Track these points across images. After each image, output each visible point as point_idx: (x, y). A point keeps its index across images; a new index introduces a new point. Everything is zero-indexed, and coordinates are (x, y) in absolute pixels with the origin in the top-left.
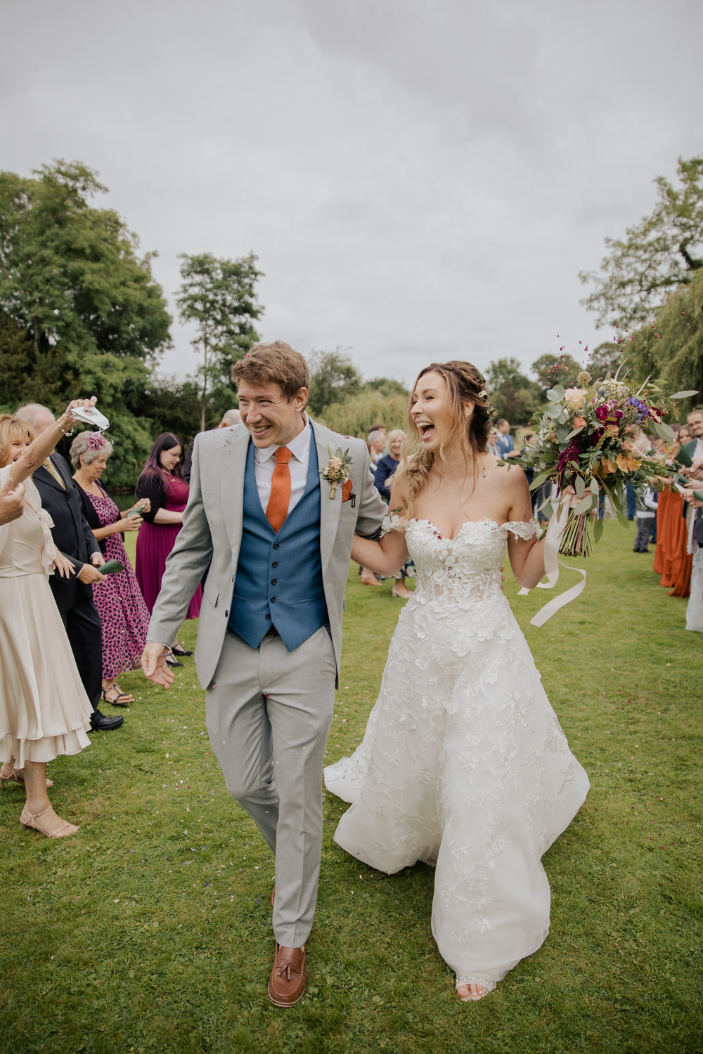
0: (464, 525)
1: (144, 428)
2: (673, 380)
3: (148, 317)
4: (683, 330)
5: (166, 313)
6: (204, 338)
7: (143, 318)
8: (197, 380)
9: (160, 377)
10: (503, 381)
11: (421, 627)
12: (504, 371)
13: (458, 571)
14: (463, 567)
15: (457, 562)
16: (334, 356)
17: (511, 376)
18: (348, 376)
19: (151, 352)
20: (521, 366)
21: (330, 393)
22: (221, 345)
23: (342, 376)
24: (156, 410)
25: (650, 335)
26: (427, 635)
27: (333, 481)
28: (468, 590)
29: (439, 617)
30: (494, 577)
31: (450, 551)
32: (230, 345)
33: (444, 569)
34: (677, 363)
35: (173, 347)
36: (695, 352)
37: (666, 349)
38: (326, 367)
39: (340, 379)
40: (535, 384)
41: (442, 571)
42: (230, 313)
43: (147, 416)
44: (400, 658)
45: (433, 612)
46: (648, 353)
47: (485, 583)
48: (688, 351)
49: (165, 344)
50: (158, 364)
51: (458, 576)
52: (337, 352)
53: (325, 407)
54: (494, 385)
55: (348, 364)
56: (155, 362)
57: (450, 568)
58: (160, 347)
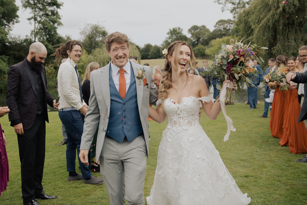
0: (183, 98)
1: (4, 61)
2: (261, 35)
3: (6, 7)
4: (264, 10)
5: (15, 5)
6: (34, 17)
7: (3, 7)
8: (31, 37)
9: (13, 36)
10: (175, 37)
11: (170, 137)
12: (176, 33)
13: (182, 115)
14: (183, 114)
15: (181, 112)
16: (97, 26)
17: (179, 35)
18: (104, 35)
19: (8, 24)
20: (183, 31)
21: (95, 43)
22: (42, 21)
23: (101, 35)
24: (11, 52)
25: (248, 14)
26: (172, 140)
27: (140, 78)
28: (186, 122)
29: (176, 133)
30: (196, 118)
31: (178, 108)
32: (46, 21)
33: (177, 115)
34: (262, 26)
35: (19, 22)
36: (271, 21)
37: (256, 19)
38: (93, 31)
39: (100, 37)
40: (190, 39)
41: (176, 116)
42: (47, 5)
43: (6, 55)
44: (163, 150)
45: (174, 131)
46: (247, 21)
47: (193, 120)
48: (267, 20)
49: (15, 20)
50: (11, 30)
51: (182, 117)
52: (98, 24)
53: (93, 50)
54: (171, 40)
55: (103, 29)
56: (10, 28)
57: (179, 114)
58: (12, 22)
